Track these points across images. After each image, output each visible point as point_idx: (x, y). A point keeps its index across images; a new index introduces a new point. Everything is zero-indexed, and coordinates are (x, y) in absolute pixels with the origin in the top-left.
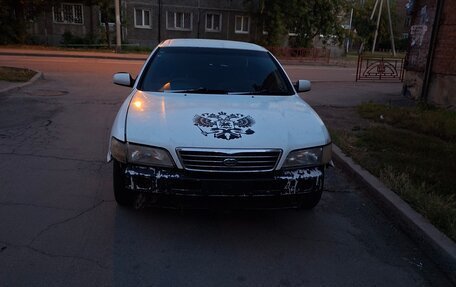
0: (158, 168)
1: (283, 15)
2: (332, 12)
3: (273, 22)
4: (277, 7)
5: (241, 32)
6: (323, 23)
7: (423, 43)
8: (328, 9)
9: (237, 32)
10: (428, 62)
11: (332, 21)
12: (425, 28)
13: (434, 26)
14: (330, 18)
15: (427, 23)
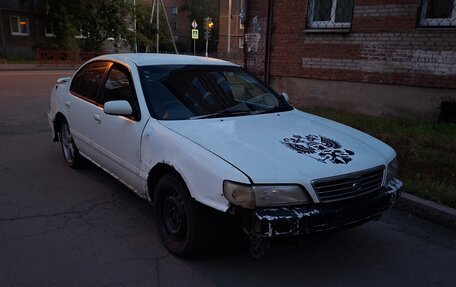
0: (292, 207)
1: (72, 16)
2: (119, 15)
3: (61, 24)
4: (63, 9)
5: (19, 33)
6: (112, 25)
7: (259, 49)
8: (115, 12)
9: (14, 34)
10: (266, 66)
11: (121, 24)
12: (259, 36)
13: (267, 34)
14: (117, 21)
15: (260, 32)
